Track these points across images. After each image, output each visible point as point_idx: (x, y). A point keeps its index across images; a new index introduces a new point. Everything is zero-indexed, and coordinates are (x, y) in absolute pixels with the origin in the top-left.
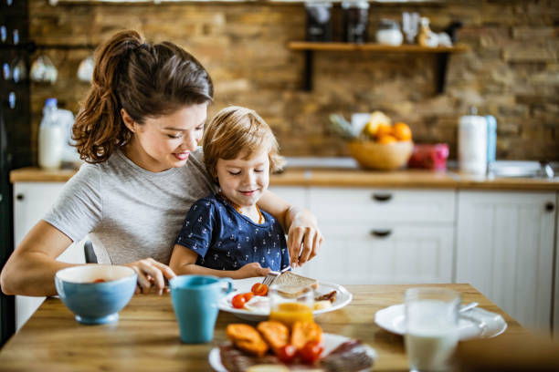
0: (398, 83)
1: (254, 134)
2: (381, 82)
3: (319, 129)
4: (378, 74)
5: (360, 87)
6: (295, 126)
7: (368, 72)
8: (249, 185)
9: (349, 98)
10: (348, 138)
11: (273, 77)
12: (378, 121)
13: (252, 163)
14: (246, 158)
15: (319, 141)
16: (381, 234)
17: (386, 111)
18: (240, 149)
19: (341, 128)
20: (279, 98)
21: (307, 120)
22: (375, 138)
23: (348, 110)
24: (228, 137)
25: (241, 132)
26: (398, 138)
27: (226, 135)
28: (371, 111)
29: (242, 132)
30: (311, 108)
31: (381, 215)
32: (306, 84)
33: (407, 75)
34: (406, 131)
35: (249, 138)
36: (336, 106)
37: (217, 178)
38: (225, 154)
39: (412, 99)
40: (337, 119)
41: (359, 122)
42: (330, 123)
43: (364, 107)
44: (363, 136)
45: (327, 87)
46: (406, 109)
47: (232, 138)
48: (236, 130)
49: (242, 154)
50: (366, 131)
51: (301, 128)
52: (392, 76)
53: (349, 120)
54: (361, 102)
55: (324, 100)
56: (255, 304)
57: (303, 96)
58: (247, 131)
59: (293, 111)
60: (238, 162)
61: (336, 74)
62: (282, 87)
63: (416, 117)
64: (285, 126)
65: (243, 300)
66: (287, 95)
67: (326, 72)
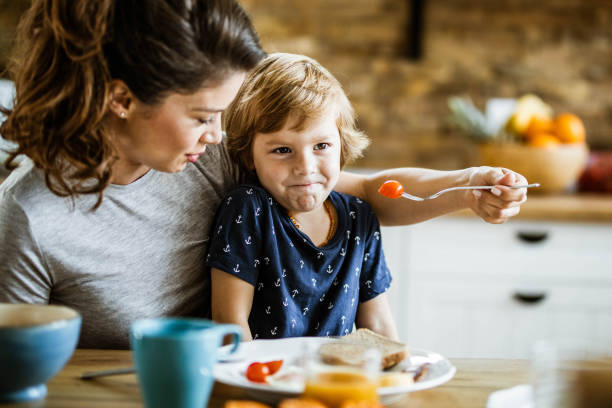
0: (566, 49)
1: (310, 89)
2: (536, 47)
3: (432, 124)
4: (533, 34)
5: (501, 54)
6: (391, 118)
7: (516, 31)
8: (303, 174)
9: (482, 73)
10: (478, 139)
11: (358, 34)
12: (530, 111)
13: (309, 136)
14: (299, 127)
15: (430, 143)
16: (530, 300)
17: (545, 96)
18: (287, 111)
19: (468, 121)
20: (366, 70)
21: (412, 107)
22: (524, 138)
23: (482, 93)
24: (268, 95)
25: (289, 85)
26: (563, 139)
27: (265, 91)
28: (519, 95)
29: (291, 86)
30: (419, 89)
31: (530, 267)
32: (412, 47)
33: (581, 37)
34: (576, 128)
35: (302, 95)
36: (460, 85)
37: (255, 171)
38: (264, 123)
39: (588, 77)
40: (461, 106)
41: (498, 113)
42: (449, 112)
43: (507, 88)
44: (505, 137)
45: (447, 55)
46: (578, 93)
47: (274, 95)
48: (281, 83)
49: (290, 121)
50: (509, 127)
51: (402, 122)
52: (556, 37)
53: (482, 109)
54: (504, 81)
55: (442, 74)
56: (284, 378)
57: (407, 68)
58: (299, 85)
59: (387, 94)
60: (286, 135)
61: (461, 32)
62: (372, 51)
63: (594, 107)
64: (375, 117)
65: (265, 370)
66: (380, 66)
67: (445, 28)
